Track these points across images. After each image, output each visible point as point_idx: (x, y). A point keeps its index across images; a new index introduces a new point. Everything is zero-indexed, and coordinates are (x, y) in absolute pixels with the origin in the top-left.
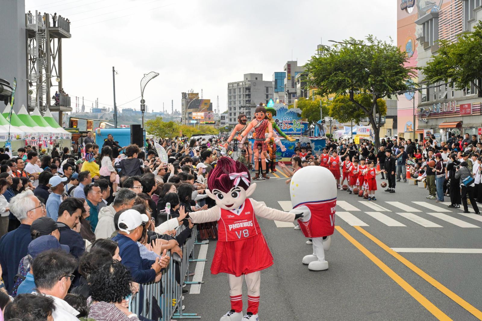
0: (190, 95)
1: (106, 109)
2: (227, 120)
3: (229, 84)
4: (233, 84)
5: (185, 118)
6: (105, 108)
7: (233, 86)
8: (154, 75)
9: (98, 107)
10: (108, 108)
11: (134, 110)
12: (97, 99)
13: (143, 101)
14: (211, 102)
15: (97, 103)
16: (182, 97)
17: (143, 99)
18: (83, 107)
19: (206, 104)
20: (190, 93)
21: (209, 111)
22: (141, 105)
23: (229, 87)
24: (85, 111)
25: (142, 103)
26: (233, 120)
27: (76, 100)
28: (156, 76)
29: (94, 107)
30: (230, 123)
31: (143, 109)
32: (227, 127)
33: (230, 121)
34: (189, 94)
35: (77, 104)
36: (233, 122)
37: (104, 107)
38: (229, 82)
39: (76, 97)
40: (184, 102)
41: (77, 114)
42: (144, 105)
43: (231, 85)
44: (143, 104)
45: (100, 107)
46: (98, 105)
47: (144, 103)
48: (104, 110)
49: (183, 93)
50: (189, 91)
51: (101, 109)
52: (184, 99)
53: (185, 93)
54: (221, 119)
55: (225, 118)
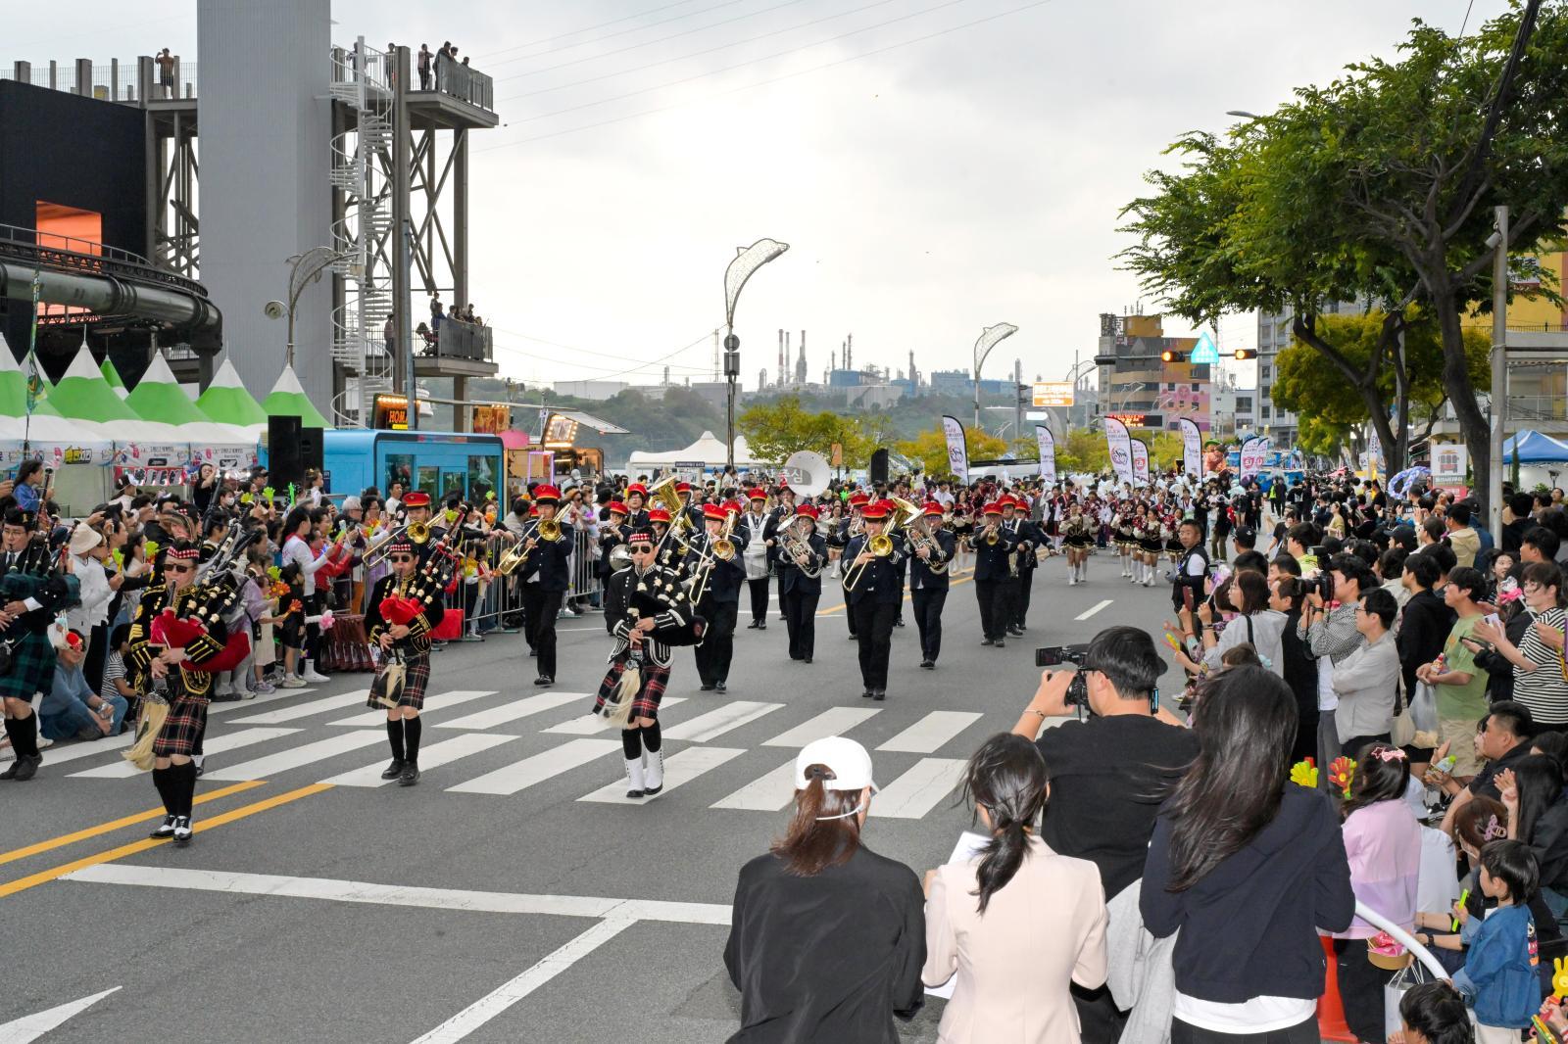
0: (1130, 323)
1: (878, 372)
2: (1255, 414)
5: (1108, 405)
6: (875, 370)
8: (769, 248)
9: (849, 365)
10: (883, 370)
12: (850, 337)
13: (732, 342)
15: (848, 356)
16: (1103, 328)
17: (734, 332)
18: (802, 366)
20: (1129, 314)
21: (1196, 381)
22: (727, 356)
24: (809, 379)
25: (727, 347)
26: (1272, 412)
27: (781, 340)
28: (779, 253)
29: (839, 366)
30: (1264, 422)
31: (731, 368)
33: (1263, 417)
34: (1126, 319)
35: (781, 356)
36: (1273, 420)
37: (872, 366)
39: (781, 332)
40: (1108, 348)
41: (779, 390)
42: (736, 357)
44: (731, 352)
45: (857, 366)
46: (850, 358)
47: (734, 348)
48: (870, 375)
49: (1104, 317)
51: (862, 373)
52: (1108, 338)
53: (1113, 317)
54: (1238, 411)
55: (1250, 405)
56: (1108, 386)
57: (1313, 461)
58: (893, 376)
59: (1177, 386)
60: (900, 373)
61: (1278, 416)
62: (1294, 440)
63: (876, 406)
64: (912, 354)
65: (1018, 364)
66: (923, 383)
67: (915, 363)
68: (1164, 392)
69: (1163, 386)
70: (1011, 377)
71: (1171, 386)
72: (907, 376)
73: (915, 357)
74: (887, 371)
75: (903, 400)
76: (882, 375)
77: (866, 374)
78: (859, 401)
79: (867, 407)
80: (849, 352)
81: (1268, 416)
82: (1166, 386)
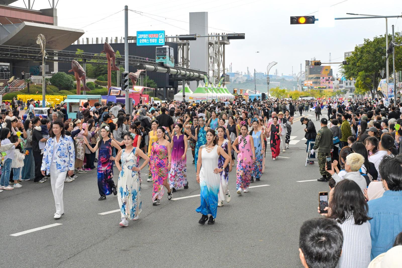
0: (312, 62)
2: (344, 85)
3: (345, 53)
4: (349, 53)
6: (238, 72)
7: (349, 55)
9: (231, 71)
10: (240, 72)
11: (265, 74)
12: (231, 64)
14: (331, 68)
16: (306, 64)
19: (327, 70)
20: (312, 60)
21: (329, 76)
23: (345, 56)
26: (348, 84)
28: (276, 64)
30: (346, 86)
31: (268, 82)
32: (343, 90)
33: (346, 85)
34: (311, 61)
36: (349, 86)
37: (237, 71)
38: (346, 52)
40: (307, 69)
42: (269, 80)
43: (347, 54)
46: (231, 69)
48: (237, 74)
49: (306, 61)
50: (312, 59)
51: (235, 73)
52: (307, 66)
53: (309, 61)
54: (340, 84)
55: (343, 82)
56: (307, 78)
57: (358, 95)
58: (243, 74)
59: (325, 78)
60: (245, 73)
61: (350, 85)
62: (354, 91)
63: (240, 82)
64: (248, 68)
65: (276, 70)
66: (251, 76)
67: (249, 70)
68: (322, 79)
69: (321, 78)
70: (275, 74)
71: (323, 78)
72: (247, 74)
73: (249, 68)
74: (242, 72)
75: (247, 80)
76: (240, 74)
77: (236, 74)
78: (235, 81)
79: (237, 82)
80: (231, 67)
81: (347, 85)
82: (322, 78)
